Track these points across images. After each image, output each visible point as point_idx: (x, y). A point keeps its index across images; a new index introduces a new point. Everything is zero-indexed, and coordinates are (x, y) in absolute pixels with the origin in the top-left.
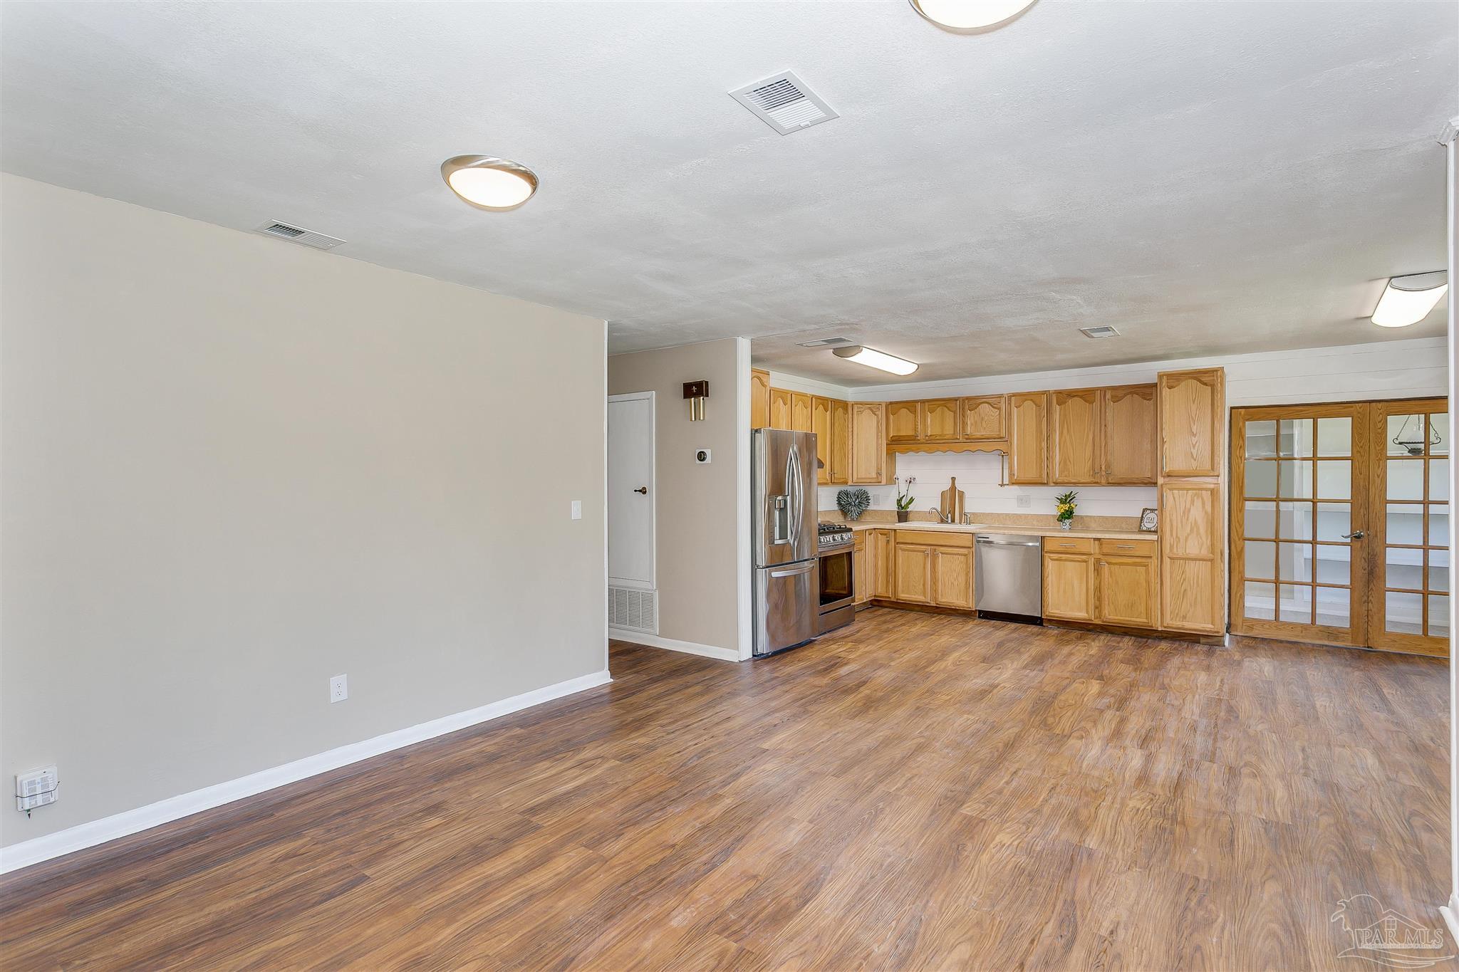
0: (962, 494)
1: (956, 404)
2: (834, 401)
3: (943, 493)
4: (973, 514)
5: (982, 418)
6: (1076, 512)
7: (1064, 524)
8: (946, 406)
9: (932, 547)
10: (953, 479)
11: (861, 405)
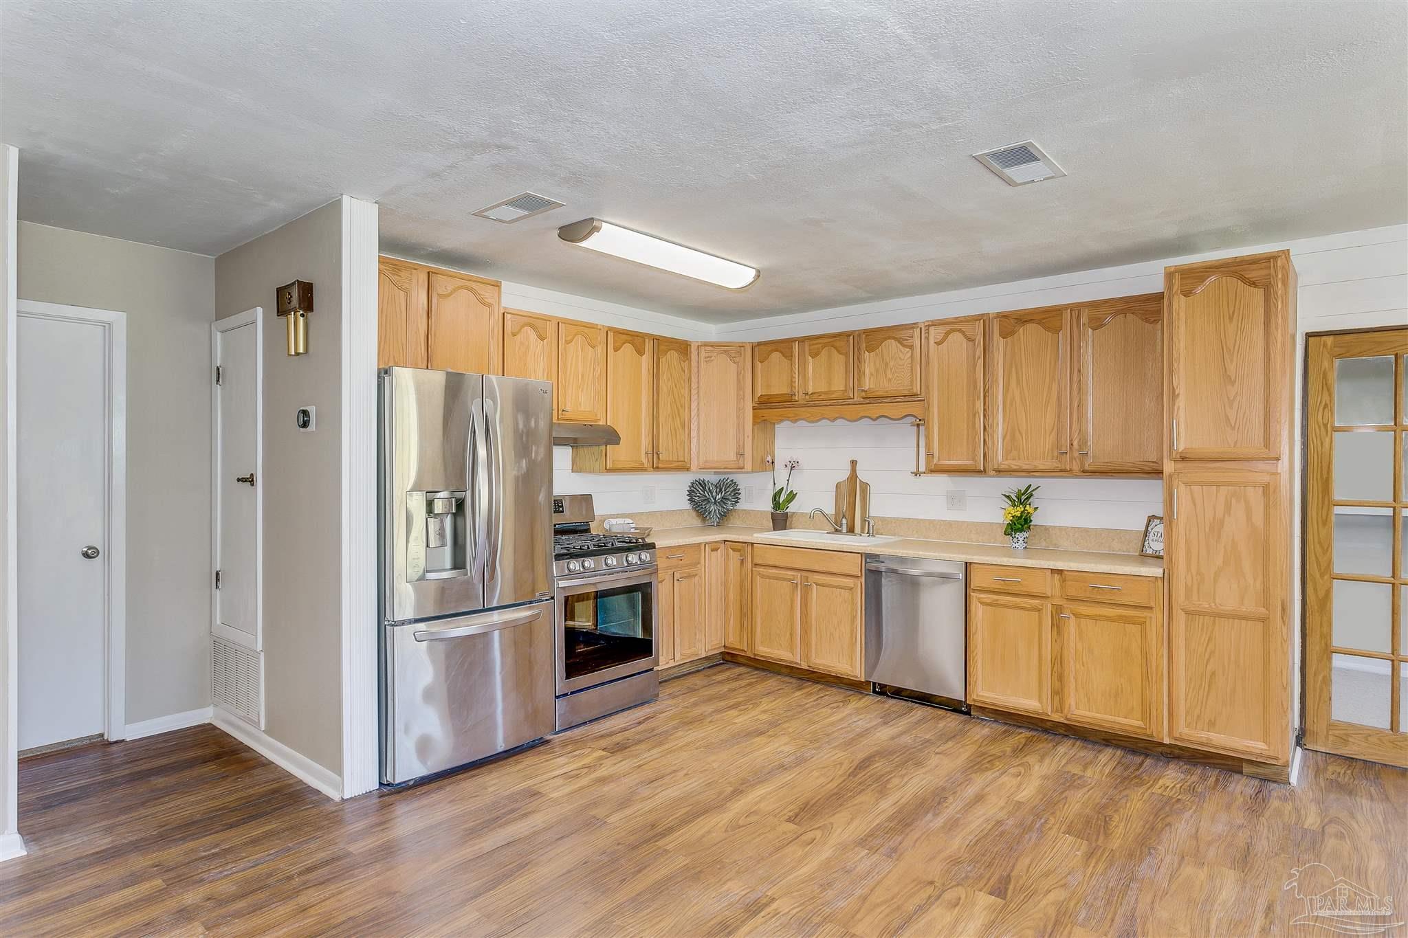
0: (865, 486)
1: (848, 341)
2: (658, 340)
3: (838, 486)
4: (883, 519)
5: (887, 364)
6: (1036, 520)
7: (1015, 540)
8: (833, 346)
9: (804, 574)
10: (854, 463)
11: (712, 346)
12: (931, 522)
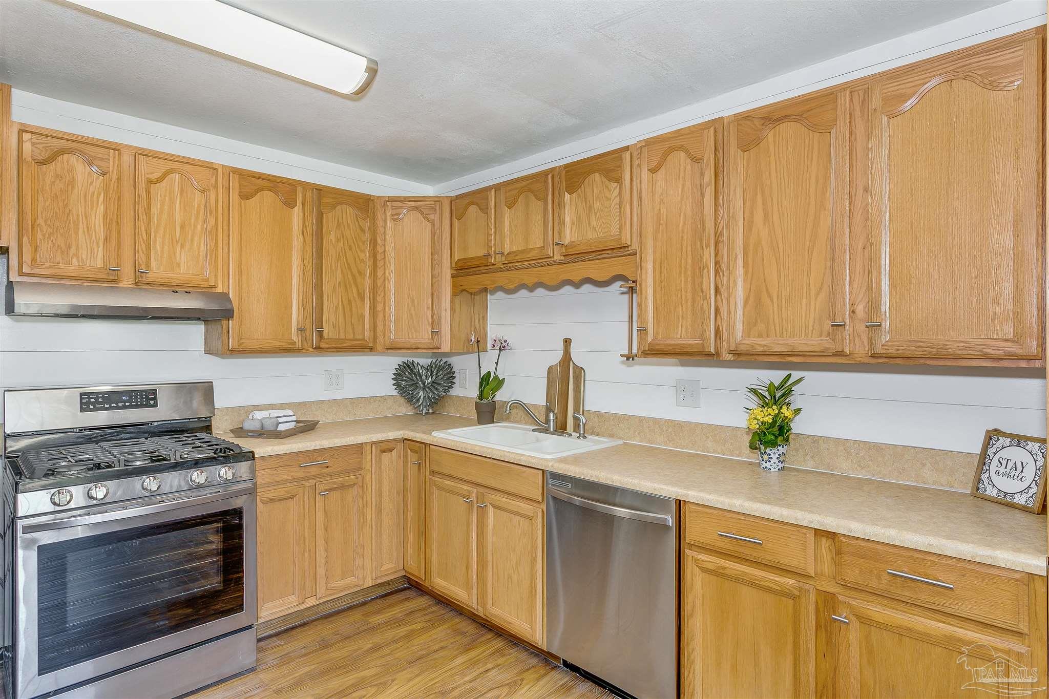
0: (579, 371)
1: (546, 182)
2: (320, 191)
3: (550, 370)
4: (600, 415)
5: (590, 208)
6: (798, 426)
7: (766, 457)
8: (530, 190)
10: (567, 342)
11: (401, 201)
12: (656, 421)
